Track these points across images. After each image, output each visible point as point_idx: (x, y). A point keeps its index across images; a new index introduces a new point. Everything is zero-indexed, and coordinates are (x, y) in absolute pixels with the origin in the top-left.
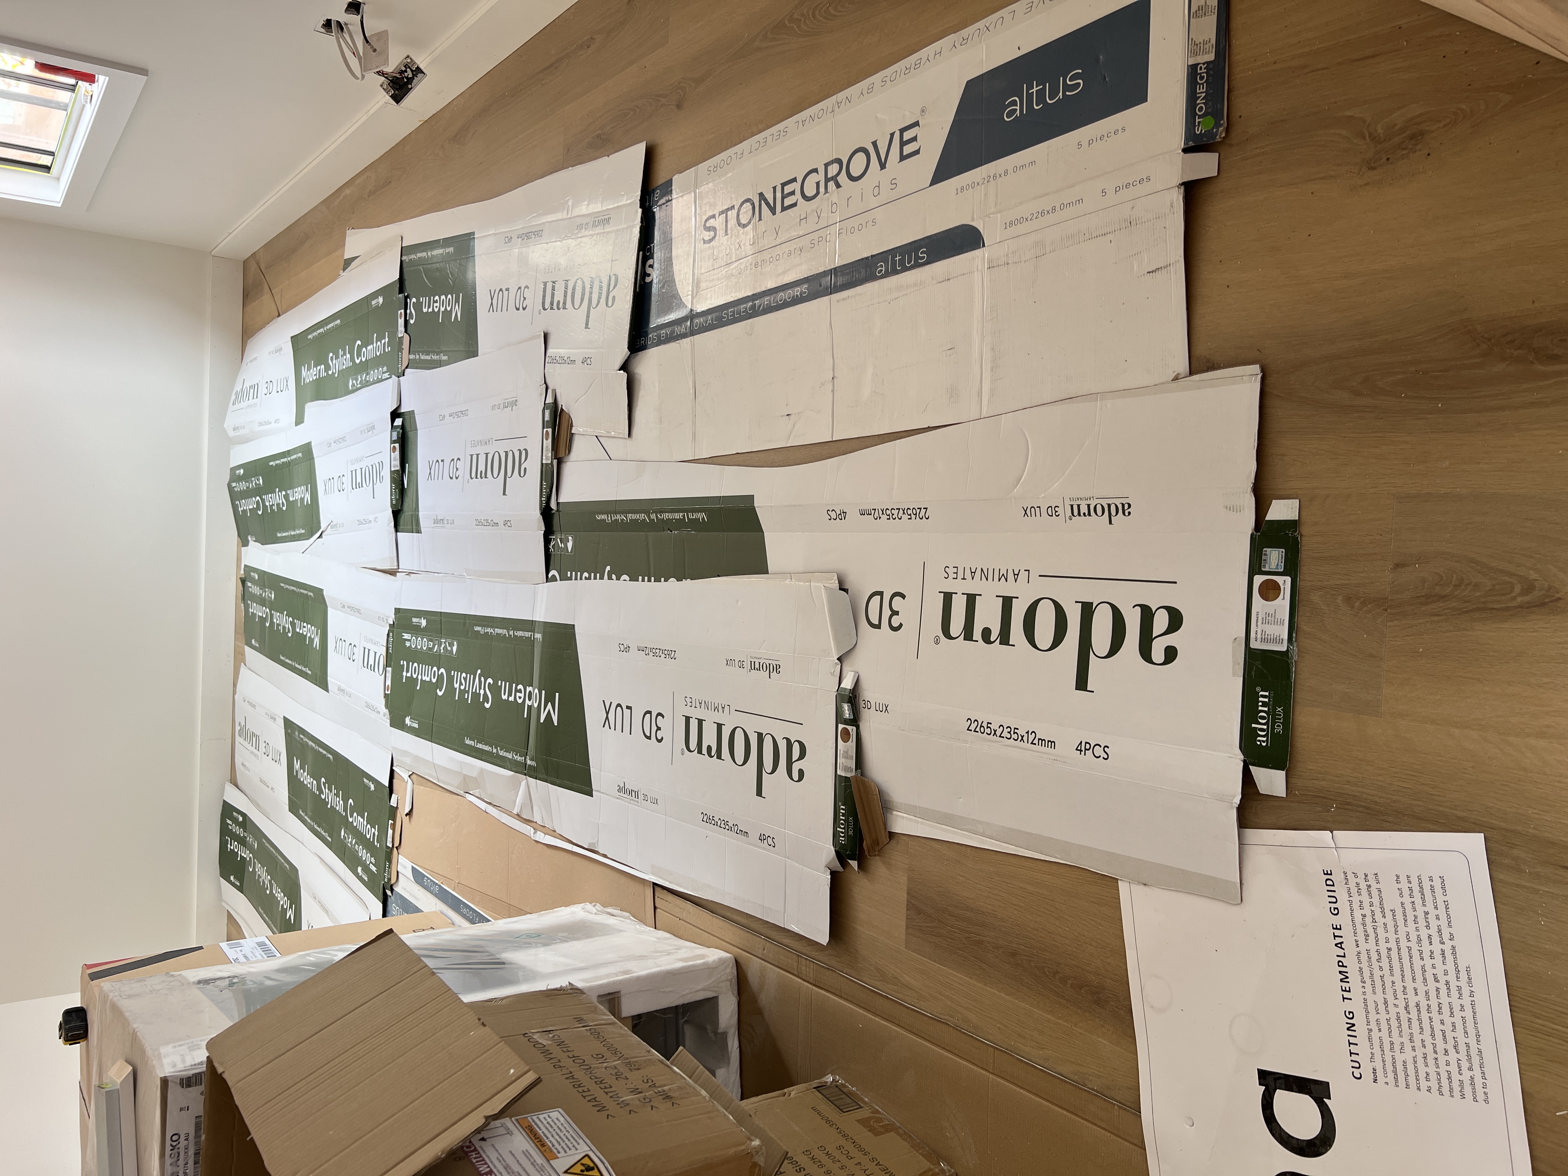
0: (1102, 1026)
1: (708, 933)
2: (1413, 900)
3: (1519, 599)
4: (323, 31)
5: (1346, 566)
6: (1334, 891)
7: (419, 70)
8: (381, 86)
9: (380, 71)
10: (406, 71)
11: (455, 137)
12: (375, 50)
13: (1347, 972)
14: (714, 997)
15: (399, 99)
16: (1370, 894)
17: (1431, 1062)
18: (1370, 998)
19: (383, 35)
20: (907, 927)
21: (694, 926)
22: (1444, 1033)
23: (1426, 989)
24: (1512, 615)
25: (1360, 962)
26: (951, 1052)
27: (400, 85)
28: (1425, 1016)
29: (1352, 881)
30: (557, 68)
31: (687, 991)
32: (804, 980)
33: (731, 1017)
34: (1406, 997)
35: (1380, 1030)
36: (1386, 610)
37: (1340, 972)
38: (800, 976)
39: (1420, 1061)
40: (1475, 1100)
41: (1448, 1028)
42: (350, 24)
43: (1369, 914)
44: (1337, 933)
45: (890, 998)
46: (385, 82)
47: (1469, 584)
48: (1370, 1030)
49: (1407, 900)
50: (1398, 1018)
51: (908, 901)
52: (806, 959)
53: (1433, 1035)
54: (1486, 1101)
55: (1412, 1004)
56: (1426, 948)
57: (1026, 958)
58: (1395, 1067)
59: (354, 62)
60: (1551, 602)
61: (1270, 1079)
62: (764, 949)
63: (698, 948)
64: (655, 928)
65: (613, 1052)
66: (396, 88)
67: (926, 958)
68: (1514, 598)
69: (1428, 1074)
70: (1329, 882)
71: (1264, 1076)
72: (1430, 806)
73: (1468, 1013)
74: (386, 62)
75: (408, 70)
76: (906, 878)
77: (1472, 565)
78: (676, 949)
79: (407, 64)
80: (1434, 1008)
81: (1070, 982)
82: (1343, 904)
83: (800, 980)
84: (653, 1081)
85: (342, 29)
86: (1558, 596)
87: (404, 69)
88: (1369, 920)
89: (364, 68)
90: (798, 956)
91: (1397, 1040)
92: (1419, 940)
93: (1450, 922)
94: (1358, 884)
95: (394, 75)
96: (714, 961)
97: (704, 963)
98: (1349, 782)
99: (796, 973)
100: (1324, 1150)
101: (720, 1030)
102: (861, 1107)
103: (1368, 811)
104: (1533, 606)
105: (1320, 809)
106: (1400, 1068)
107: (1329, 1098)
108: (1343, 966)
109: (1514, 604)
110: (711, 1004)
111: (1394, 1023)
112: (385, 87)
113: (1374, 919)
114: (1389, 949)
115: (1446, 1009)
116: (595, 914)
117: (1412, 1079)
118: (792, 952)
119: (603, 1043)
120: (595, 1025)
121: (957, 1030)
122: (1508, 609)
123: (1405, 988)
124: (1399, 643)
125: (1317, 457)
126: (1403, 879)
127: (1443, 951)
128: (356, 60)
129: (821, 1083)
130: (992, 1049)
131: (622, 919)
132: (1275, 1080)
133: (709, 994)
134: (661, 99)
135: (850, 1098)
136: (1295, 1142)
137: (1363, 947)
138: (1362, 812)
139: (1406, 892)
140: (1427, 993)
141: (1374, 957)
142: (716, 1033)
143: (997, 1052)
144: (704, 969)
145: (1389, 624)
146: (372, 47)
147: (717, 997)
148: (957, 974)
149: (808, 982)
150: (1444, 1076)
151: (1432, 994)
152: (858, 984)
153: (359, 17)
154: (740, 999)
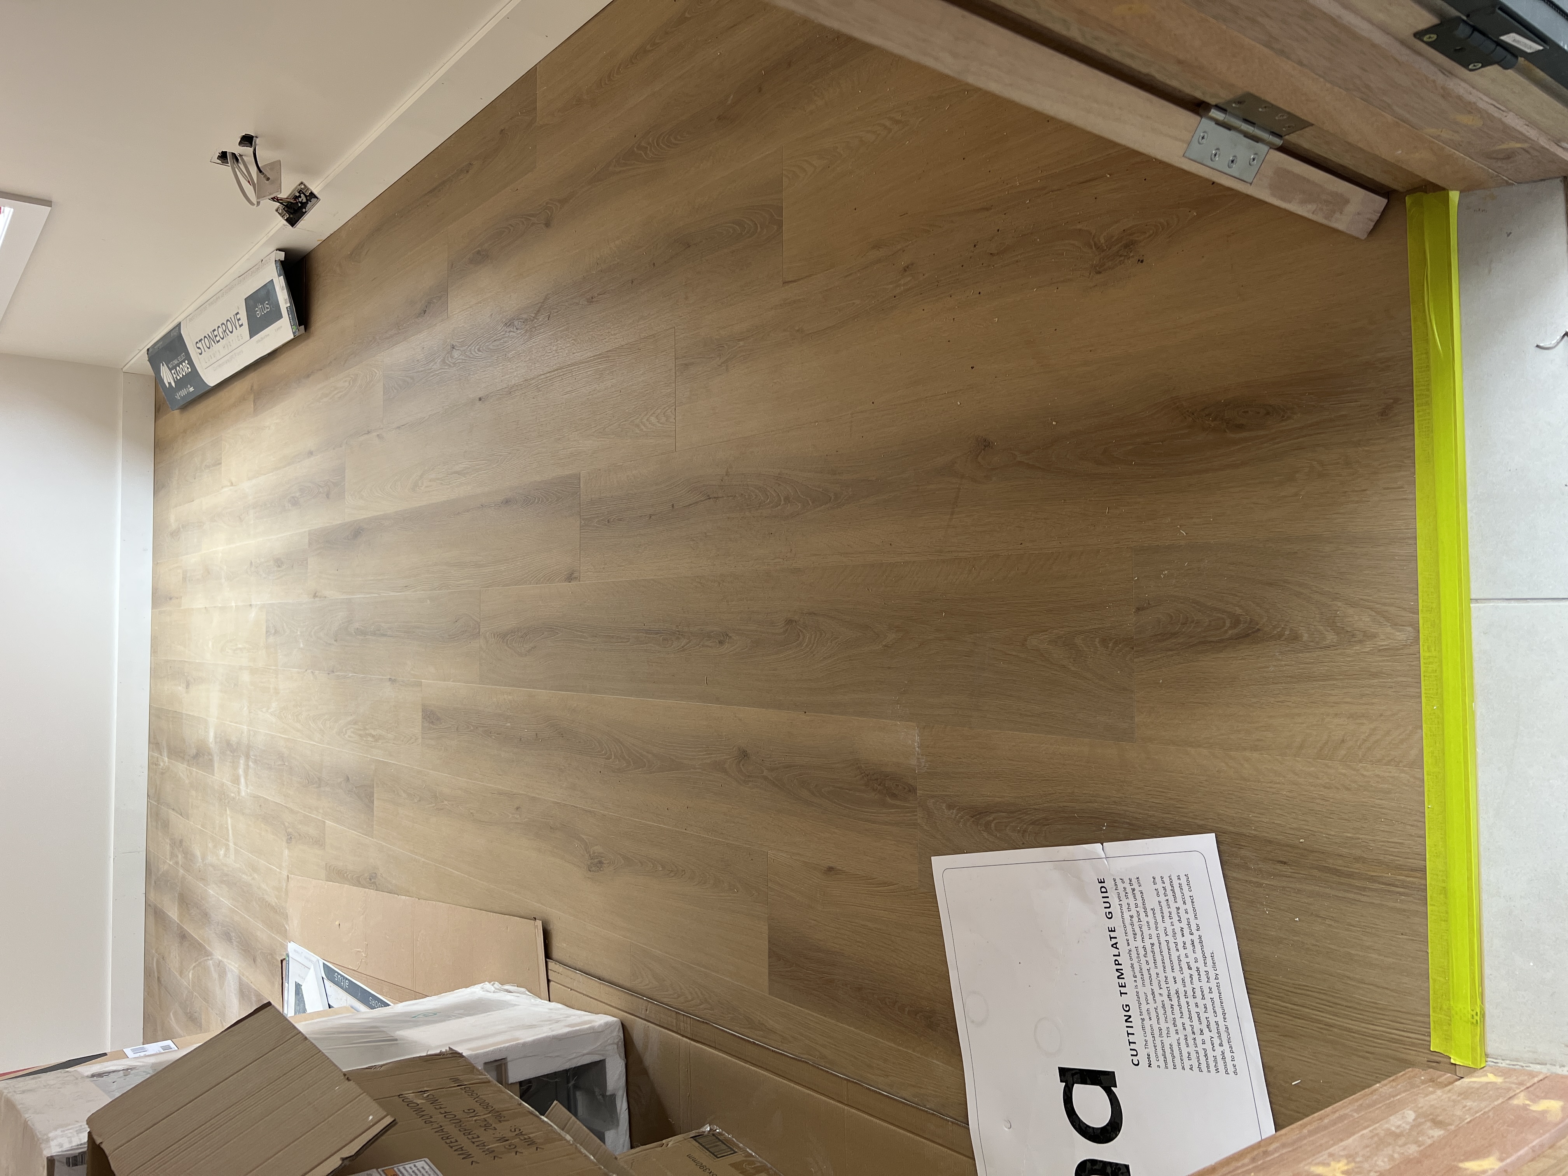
0: (935, 1048)
1: (596, 1000)
2: (1167, 898)
3: (1230, 632)
4: (219, 162)
5: (1100, 612)
6: (1108, 897)
7: (312, 195)
8: (277, 210)
9: (274, 198)
10: (300, 197)
11: (351, 254)
12: (268, 179)
13: (1122, 970)
14: (600, 1061)
15: (294, 223)
16: (1135, 897)
17: (1191, 1042)
18: (1141, 990)
19: (276, 165)
20: (769, 973)
21: (584, 995)
22: (1198, 1014)
23: (1182, 976)
24: (1226, 646)
25: (1131, 959)
26: (811, 1089)
27: (294, 209)
28: (1183, 1001)
29: (1121, 886)
30: (440, 191)
31: (574, 1055)
32: (683, 1036)
33: (619, 1079)
34: (1168, 986)
35: (1150, 1019)
36: (1133, 648)
37: (1117, 970)
38: (679, 1032)
39: (1183, 1042)
40: (1227, 1073)
41: (1201, 1009)
42: (245, 156)
43: (1135, 915)
44: (1113, 934)
45: (758, 1044)
46: (281, 208)
47: (1192, 622)
48: (1143, 1020)
49: (1162, 898)
50: (1163, 1006)
51: (769, 949)
52: (684, 1015)
53: (1190, 1018)
54: (1235, 1073)
55: (1173, 992)
56: (1180, 940)
57: (870, 991)
58: (1164, 1051)
59: (249, 189)
60: (1253, 632)
61: (1068, 1075)
62: (647, 1010)
63: (587, 1015)
64: (550, 1001)
65: (485, 1107)
66: (290, 213)
67: (787, 1001)
68: (1226, 632)
69: (1189, 1054)
70: (1103, 890)
71: (1063, 1072)
72: (1177, 818)
73: (1215, 995)
74: (279, 189)
75: (302, 195)
76: (767, 927)
77: (1194, 605)
78: (566, 1017)
79: (301, 190)
80: (1190, 993)
81: (907, 1009)
82: (1115, 909)
83: (679, 1036)
84: (520, 1130)
85: (237, 160)
86: (1257, 627)
87: (298, 194)
88: (1135, 919)
89: (259, 196)
90: (677, 1012)
91: (1163, 1026)
92: (1174, 934)
93: (1196, 915)
94: (1125, 888)
95: (289, 200)
96: (600, 1026)
97: (590, 1027)
98: (1115, 802)
99: (674, 1029)
100: (1114, 1135)
101: (608, 1093)
102: (736, 1152)
103: (1131, 827)
104: (1241, 637)
105: (1094, 828)
106: (1168, 1051)
107: (1116, 1087)
108: (1119, 964)
109: (1227, 636)
110: (598, 1067)
111: (1161, 1011)
112: (280, 212)
113: (1139, 919)
114: (1153, 945)
115: (1198, 993)
116: (494, 992)
117: (1177, 1060)
118: (671, 1010)
119: (476, 1100)
120: (470, 1084)
121: (815, 1067)
122: (1221, 641)
123: (1166, 978)
124: (1144, 676)
125: (1073, 519)
126: (1158, 880)
127: (1192, 941)
128: (252, 188)
129: (698, 1133)
130: (845, 1082)
131: (518, 995)
132: (1073, 1075)
133: (597, 1058)
134: (531, 218)
135: (725, 1144)
136: (1091, 1130)
137: (1133, 944)
138: (1126, 828)
139: (1161, 892)
140: (1183, 980)
141: (1142, 952)
142: (604, 1095)
143: (850, 1084)
144: (591, 1033)
145: (1136, 660)
146: (265, 176)
147: (605, 1060)
148: (813, 1014)
149: (686, 1037)
150: (1202, 1053)
151: (1188, 980)
152: (729, 1033)
153: (252, 149)
154: (627, 1061)
